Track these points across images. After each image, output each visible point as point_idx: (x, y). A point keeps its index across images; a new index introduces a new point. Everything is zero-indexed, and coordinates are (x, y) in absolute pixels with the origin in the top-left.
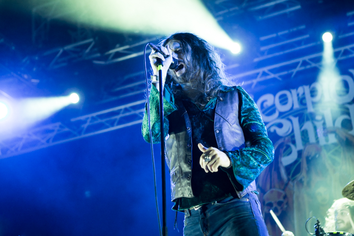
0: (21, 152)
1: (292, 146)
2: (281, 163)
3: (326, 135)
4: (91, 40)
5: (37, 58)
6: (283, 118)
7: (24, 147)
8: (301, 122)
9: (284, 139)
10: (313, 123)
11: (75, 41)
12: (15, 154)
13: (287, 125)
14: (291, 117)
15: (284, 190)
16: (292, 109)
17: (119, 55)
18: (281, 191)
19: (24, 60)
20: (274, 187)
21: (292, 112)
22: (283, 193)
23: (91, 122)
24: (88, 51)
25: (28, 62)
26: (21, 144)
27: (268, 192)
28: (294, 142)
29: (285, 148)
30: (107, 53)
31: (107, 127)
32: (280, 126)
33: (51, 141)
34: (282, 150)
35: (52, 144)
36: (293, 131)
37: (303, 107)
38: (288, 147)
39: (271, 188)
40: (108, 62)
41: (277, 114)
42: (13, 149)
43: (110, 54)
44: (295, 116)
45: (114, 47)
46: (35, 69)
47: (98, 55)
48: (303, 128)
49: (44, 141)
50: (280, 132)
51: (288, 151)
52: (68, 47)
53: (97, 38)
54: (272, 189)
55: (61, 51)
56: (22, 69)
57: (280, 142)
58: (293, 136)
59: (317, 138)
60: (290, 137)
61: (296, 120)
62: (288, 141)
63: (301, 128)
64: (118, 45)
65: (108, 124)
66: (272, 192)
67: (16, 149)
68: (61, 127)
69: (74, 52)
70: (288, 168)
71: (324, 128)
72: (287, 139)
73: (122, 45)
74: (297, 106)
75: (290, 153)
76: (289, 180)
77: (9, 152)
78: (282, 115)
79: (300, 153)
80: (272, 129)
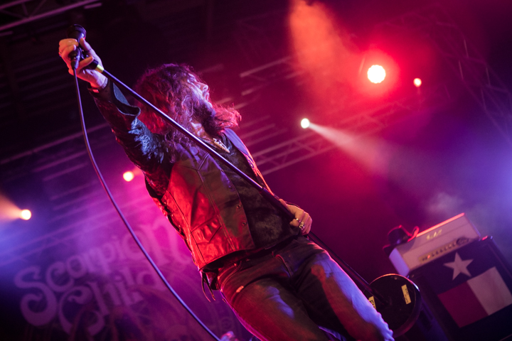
1: (97, 313)
3: (130, 294)
6: (80, 285)
9: (87, 307)
13: (86, 292)
14: (89, 283)
28: (97, 308)
32: (78, 293)
34: (87, 319)
38: (92, 314)
41: (71, 282)
48: (104, 291)
57: (82, 310)
60: (91, 303)
62: (91, 308)
63: (101, 291)
71: (127, 288)
72: (89, 306)
78: (77, 282)
80: (70, 299)
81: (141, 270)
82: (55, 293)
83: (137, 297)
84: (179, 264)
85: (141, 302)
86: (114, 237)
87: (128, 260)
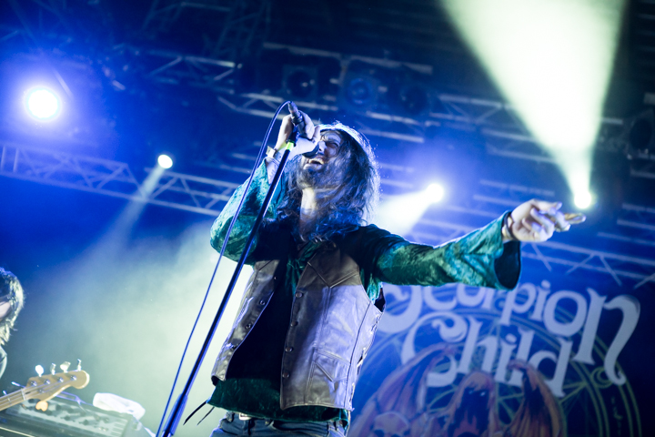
0: (47, 181)
1: (453, 363)
2: (426, 379)
3: (510, 369)
4: (230, 64)
5: (137, 53)
6: (459, 314)
7: (56, 176)
8: (484, 332)
9: (447, 346)
10: (499, 342)
11: (207, 55)
12: (37, 179)
13: (459, 328)
14: (472, 319)
15: (411, 421)
16: (478, 306)
17: (261, 105)
18: (405, 421)
19: (115, 47)
20: (398, 411)
21: (477, 312)
22: (407, 427)
23: (173, 185)
24: (218, 78)
25: (122, 52)
26: (53, 168)
27: (386, 414)
28: (458, 358)
29: (441, 359)
30: (245, 95)
31: (194, 205)
32: (450, 323)
33: (101, 185)
34: (436, 361)
35: (100, 191)
36: (464, 340)
37: (495, 311)
38: (447, 360)
39: (393, 409)
40: (239, 110)
41: (452, 304)
42: (38, 172)
43: (249, 99)
44: (479, 320)
45: (259, 91)
46: (126, 68)
47: (232, 92)
48: (482, 343)
49: (89, 182)
50: (446, 333)
51: (444, 366)
52: (192, 59)
53: (240, 66)
54: (393, 413)
55: (179, 59)
56: (107, 59)
57: (439, 347)
58: (461, 349)
59: (495, 368)
60: (457, 346)
61: (476, 326)
62: (451, 352)
63: (479, 341)
64: (267, 91)
65: (195, 201)
66: (392, 416)
67: (42, 175)
68: (125, 172)
69: (197, 70)
70: (432, 392)
71: (512, 358)
72: (450, 347)
73: (273, 94)
74: (487, 306)
75: (445, 371)
76: (425, 410)
77: (29, 172)
78: (459, 308)
79: (460, 377)
80: (435, 323)
81: (548, 348)
82: (424, 304)
83: (517, 379)
84: (604, 376)
85: (516, 389)
86: (546, 284)
87: (542, 324)
